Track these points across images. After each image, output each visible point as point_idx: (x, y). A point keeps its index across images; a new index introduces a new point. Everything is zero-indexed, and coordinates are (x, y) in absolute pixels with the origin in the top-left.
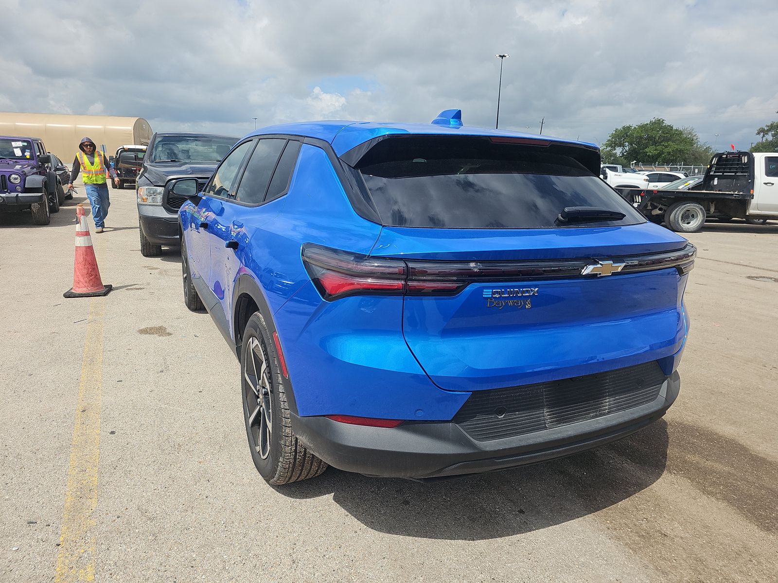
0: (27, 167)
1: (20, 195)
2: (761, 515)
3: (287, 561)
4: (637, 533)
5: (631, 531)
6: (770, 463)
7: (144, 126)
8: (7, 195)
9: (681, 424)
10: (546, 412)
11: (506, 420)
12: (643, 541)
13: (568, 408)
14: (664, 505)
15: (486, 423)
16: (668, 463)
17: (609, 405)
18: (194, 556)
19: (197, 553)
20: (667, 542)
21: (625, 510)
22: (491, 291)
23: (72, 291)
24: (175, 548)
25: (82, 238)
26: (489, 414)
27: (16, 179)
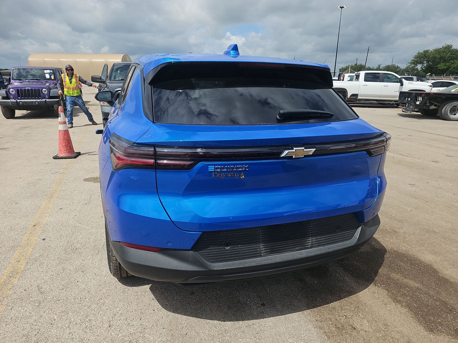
0: (52, 84)
1: (47, 100)
2: (430, 320)
3: (106, 325)
4: (335, 325)
5: (332, 324)
6: (451, 283)
7: (128, 59)
8: (40, 100)
9: (396, 252)
10: (261, 246)
11: (231, 250)
12: (337, 331)
13: (278, 243)
14: (362, 307)
15: (217, 251)
16: (377, 278)
17: (312, 242)
18: (55, 317)
19: (58, 316)
20: (354, 333)
21: (333, 309)
22: (214, 167)
23: (58, 155)
24: (47, 312)
25: (62, 125)
26: (219, 246)
27: (45, 91)
